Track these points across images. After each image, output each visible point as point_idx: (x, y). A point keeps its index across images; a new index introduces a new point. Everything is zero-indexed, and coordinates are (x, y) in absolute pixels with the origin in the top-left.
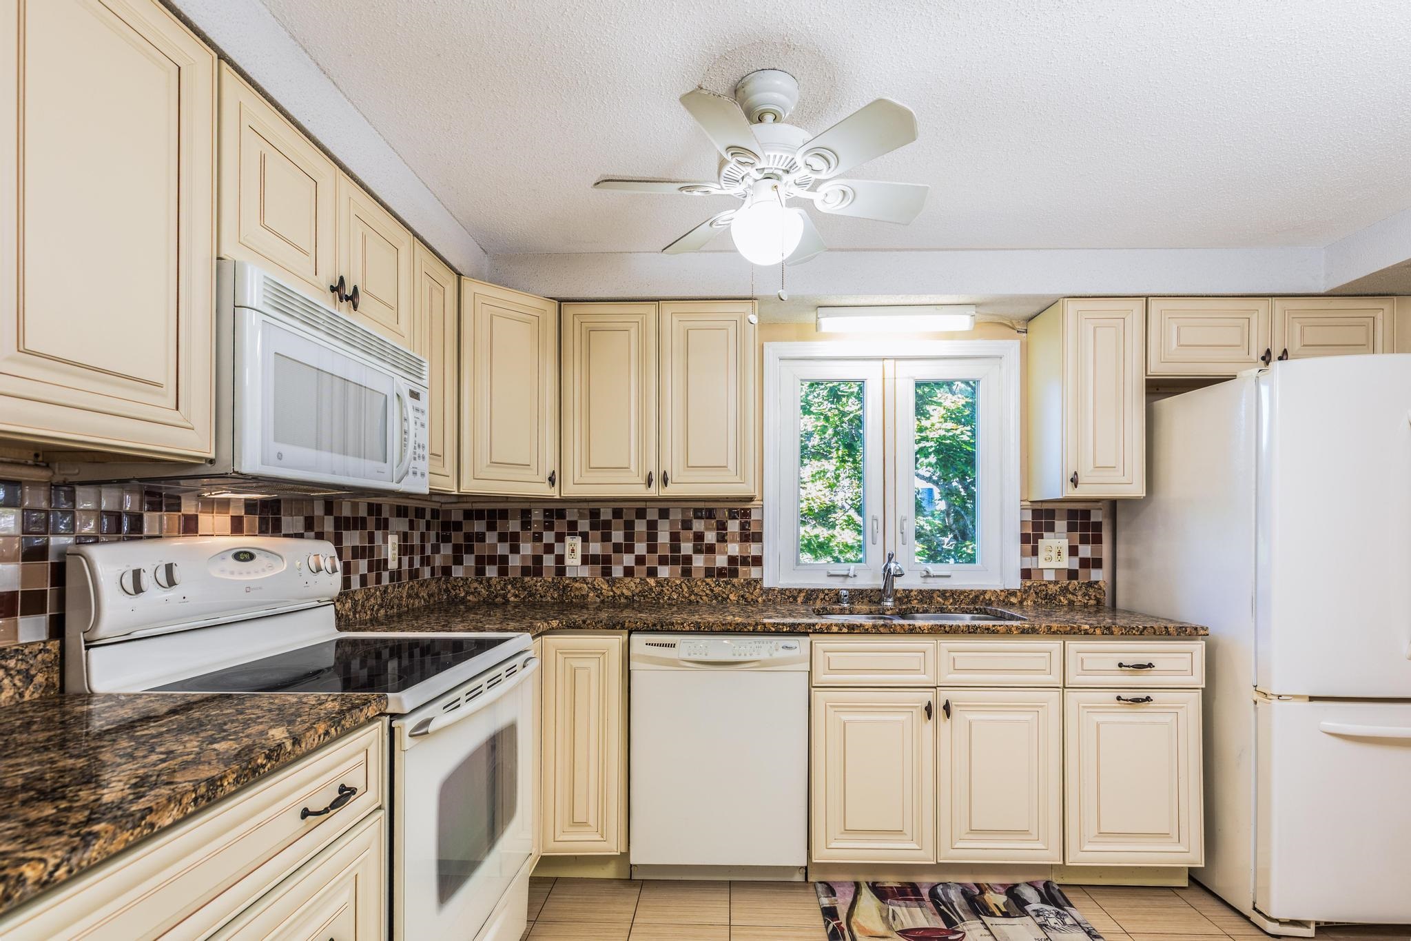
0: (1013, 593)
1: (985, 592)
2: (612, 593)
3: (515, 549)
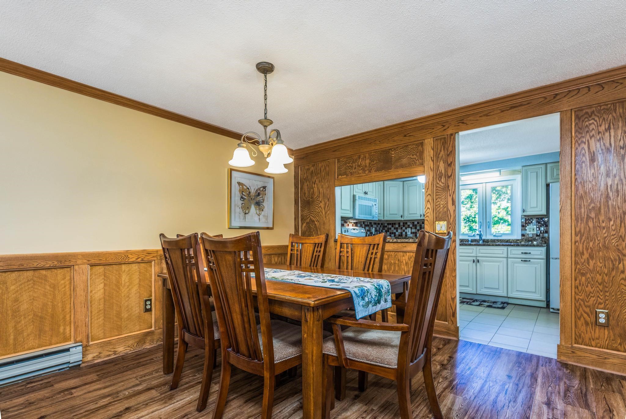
0: (518, 240)
1: (510, 240)
3: (397, 231)
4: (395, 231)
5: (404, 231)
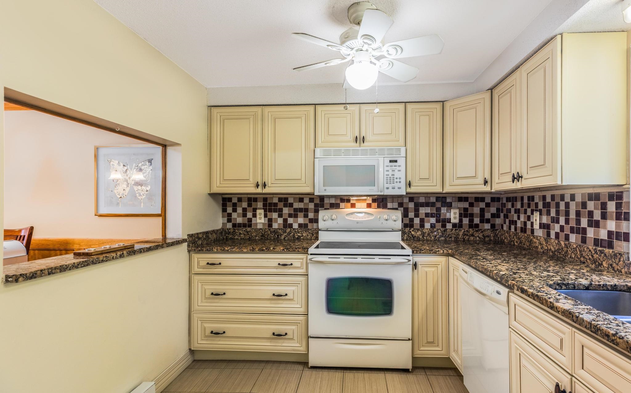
2: (546, 248)
3: (519, 218)
4: (515, 218)
5: (529, 218)
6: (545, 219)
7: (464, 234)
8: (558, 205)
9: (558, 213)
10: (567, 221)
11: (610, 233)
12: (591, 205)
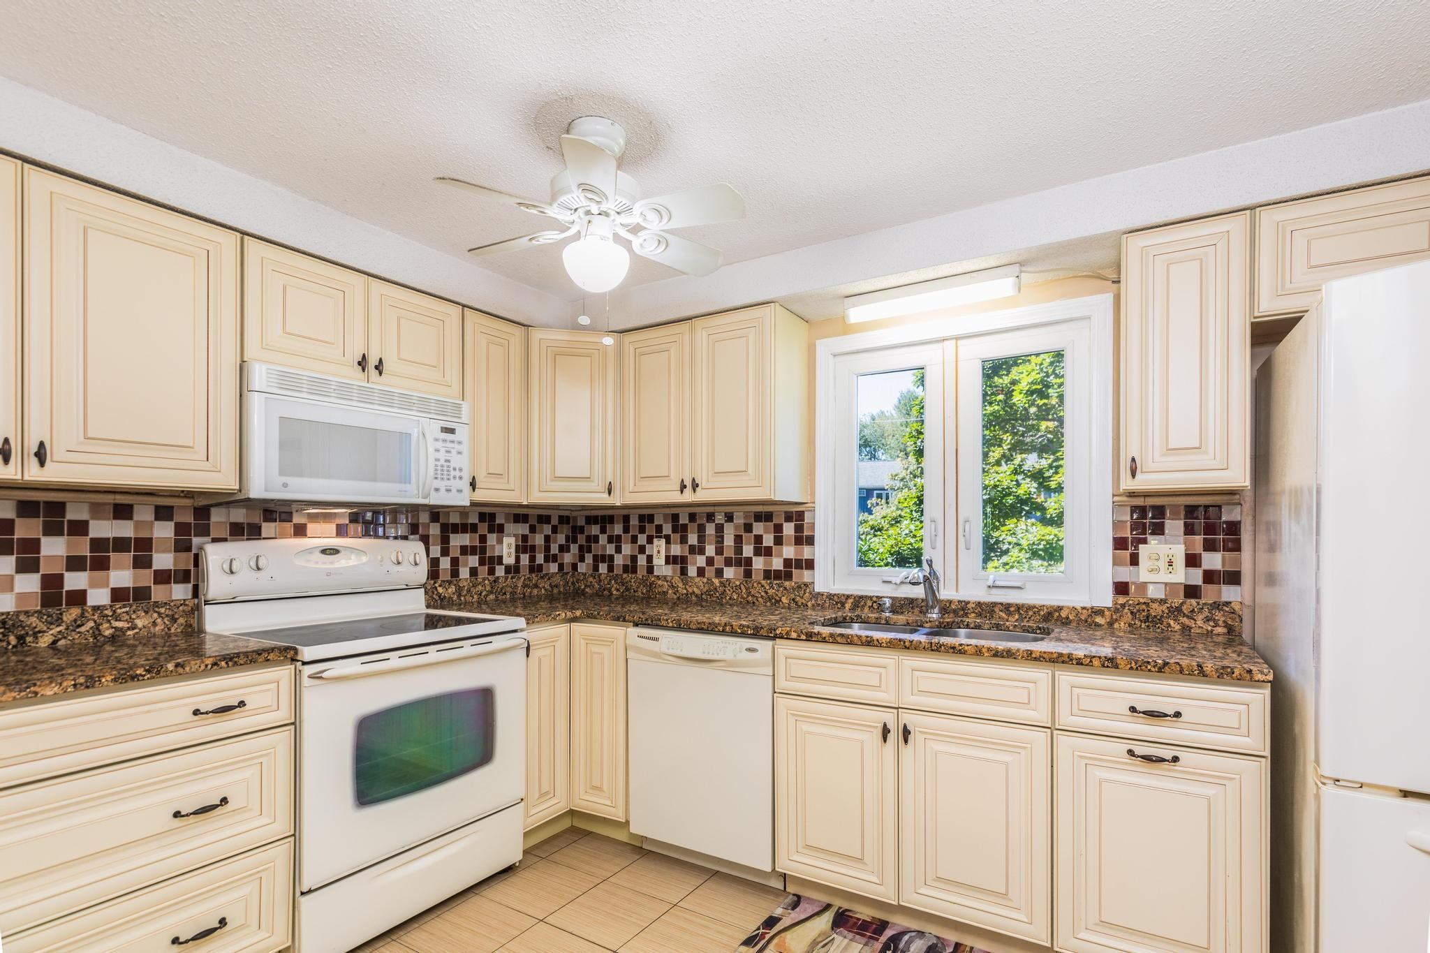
2: (685, 591)
3: (618, 550)
4: (610, 549)
5: (642, 550)
6: (676, 550)
7: (525, 586)
8: (701, 529)
9: (702, 539)
10: (719, 551)
11: (787, 562)
12: (758, 528)
